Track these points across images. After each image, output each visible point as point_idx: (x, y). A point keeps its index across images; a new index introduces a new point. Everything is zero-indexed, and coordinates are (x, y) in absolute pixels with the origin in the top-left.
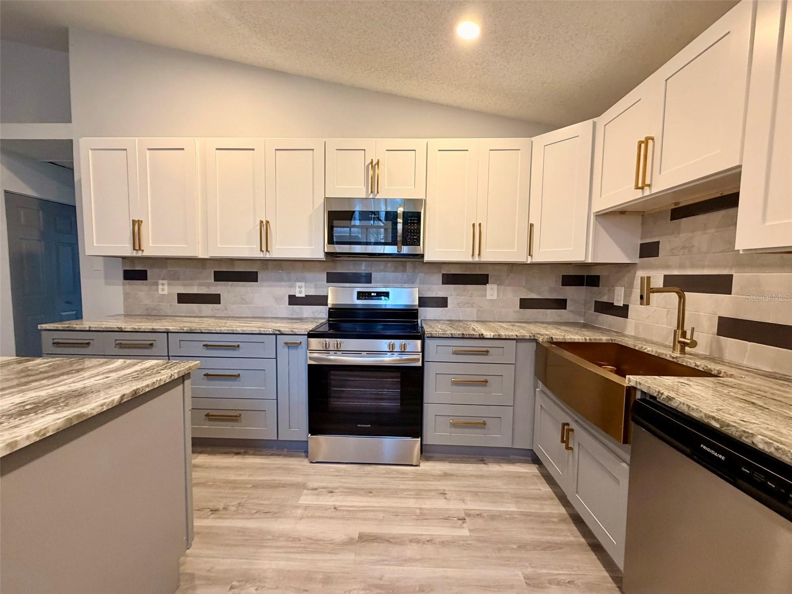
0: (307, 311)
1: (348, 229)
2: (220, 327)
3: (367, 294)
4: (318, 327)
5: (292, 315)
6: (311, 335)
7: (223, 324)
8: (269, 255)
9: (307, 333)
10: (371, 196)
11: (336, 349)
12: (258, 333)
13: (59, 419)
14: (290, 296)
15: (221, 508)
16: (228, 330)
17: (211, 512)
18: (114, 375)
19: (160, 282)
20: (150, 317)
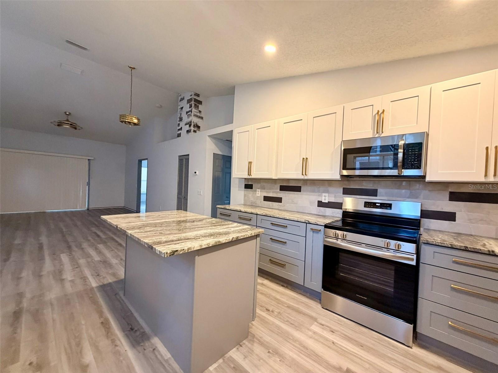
0: (329, 211)
1: (368, 158)
2: (279, 215)
3: (372, 204)
4: (333, 222)
5: (319, 213)
6: (326, 226)
7: (281, 214)
8: (307, 177)
9: (324, 225)
10: (377, 136)
11: (342, 238)
12: (296, 220)
13: (213, 241)
14: (319, 202)
15: (271, 310)
16: (282, 217)
17: (266, 310)
18: (232, 229)
19: (257, 190)
20: (252, 207)
